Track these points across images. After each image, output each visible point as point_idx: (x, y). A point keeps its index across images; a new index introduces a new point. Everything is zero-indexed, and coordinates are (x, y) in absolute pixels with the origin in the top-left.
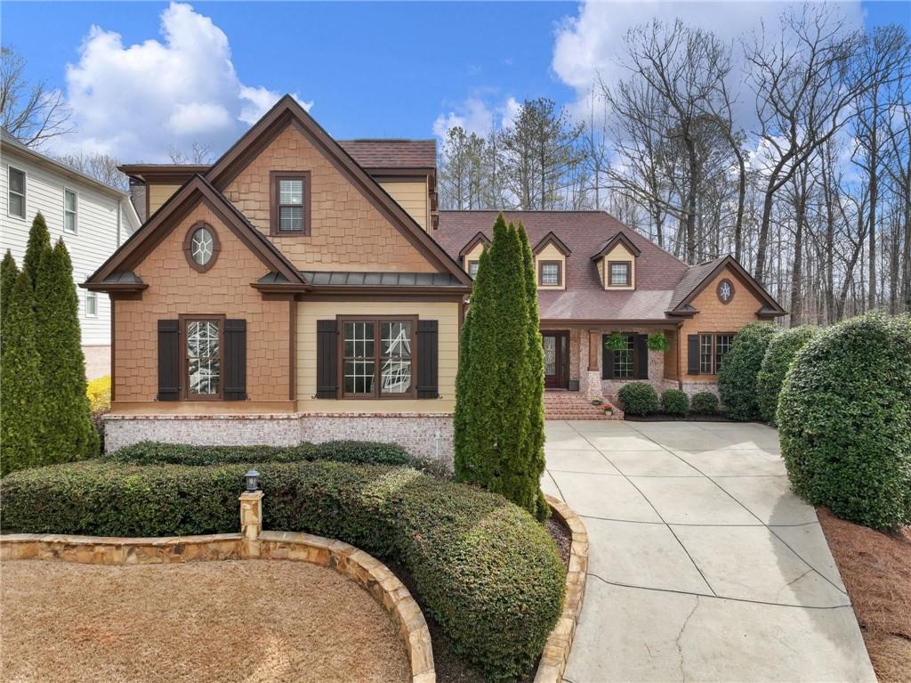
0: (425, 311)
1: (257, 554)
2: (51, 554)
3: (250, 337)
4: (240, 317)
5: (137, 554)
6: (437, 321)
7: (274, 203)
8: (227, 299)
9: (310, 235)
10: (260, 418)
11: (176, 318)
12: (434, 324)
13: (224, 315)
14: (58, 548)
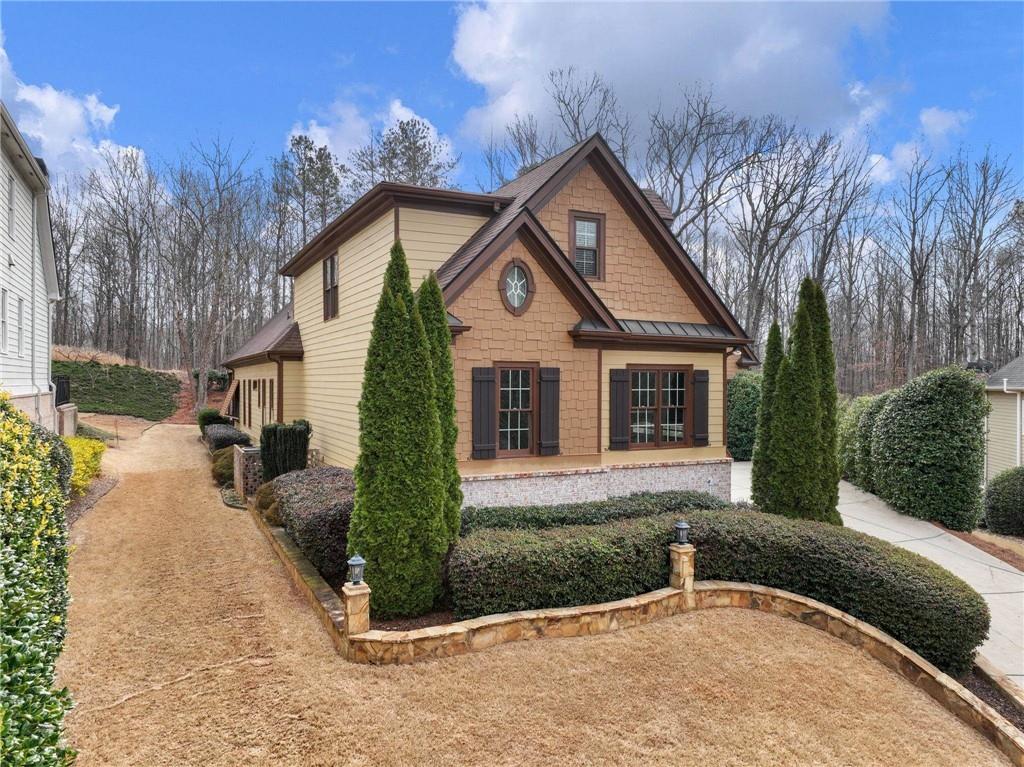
0: (699, 361)
1: (694, 605)
2: (534, 633)
3: (562, 387)
4: (553, 365)
5: (618, 620)
6: (707, 371)
7: (572, 244)
8: (541, 346)
9: (604, 281)
10: (576, 473)
11: (490, 365)
12: (705, 373)
13: (538, 363)
14: (541, 624)
